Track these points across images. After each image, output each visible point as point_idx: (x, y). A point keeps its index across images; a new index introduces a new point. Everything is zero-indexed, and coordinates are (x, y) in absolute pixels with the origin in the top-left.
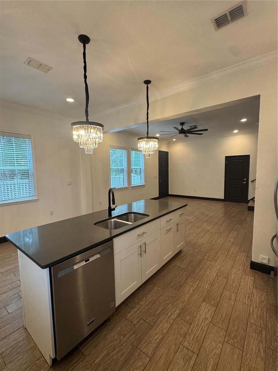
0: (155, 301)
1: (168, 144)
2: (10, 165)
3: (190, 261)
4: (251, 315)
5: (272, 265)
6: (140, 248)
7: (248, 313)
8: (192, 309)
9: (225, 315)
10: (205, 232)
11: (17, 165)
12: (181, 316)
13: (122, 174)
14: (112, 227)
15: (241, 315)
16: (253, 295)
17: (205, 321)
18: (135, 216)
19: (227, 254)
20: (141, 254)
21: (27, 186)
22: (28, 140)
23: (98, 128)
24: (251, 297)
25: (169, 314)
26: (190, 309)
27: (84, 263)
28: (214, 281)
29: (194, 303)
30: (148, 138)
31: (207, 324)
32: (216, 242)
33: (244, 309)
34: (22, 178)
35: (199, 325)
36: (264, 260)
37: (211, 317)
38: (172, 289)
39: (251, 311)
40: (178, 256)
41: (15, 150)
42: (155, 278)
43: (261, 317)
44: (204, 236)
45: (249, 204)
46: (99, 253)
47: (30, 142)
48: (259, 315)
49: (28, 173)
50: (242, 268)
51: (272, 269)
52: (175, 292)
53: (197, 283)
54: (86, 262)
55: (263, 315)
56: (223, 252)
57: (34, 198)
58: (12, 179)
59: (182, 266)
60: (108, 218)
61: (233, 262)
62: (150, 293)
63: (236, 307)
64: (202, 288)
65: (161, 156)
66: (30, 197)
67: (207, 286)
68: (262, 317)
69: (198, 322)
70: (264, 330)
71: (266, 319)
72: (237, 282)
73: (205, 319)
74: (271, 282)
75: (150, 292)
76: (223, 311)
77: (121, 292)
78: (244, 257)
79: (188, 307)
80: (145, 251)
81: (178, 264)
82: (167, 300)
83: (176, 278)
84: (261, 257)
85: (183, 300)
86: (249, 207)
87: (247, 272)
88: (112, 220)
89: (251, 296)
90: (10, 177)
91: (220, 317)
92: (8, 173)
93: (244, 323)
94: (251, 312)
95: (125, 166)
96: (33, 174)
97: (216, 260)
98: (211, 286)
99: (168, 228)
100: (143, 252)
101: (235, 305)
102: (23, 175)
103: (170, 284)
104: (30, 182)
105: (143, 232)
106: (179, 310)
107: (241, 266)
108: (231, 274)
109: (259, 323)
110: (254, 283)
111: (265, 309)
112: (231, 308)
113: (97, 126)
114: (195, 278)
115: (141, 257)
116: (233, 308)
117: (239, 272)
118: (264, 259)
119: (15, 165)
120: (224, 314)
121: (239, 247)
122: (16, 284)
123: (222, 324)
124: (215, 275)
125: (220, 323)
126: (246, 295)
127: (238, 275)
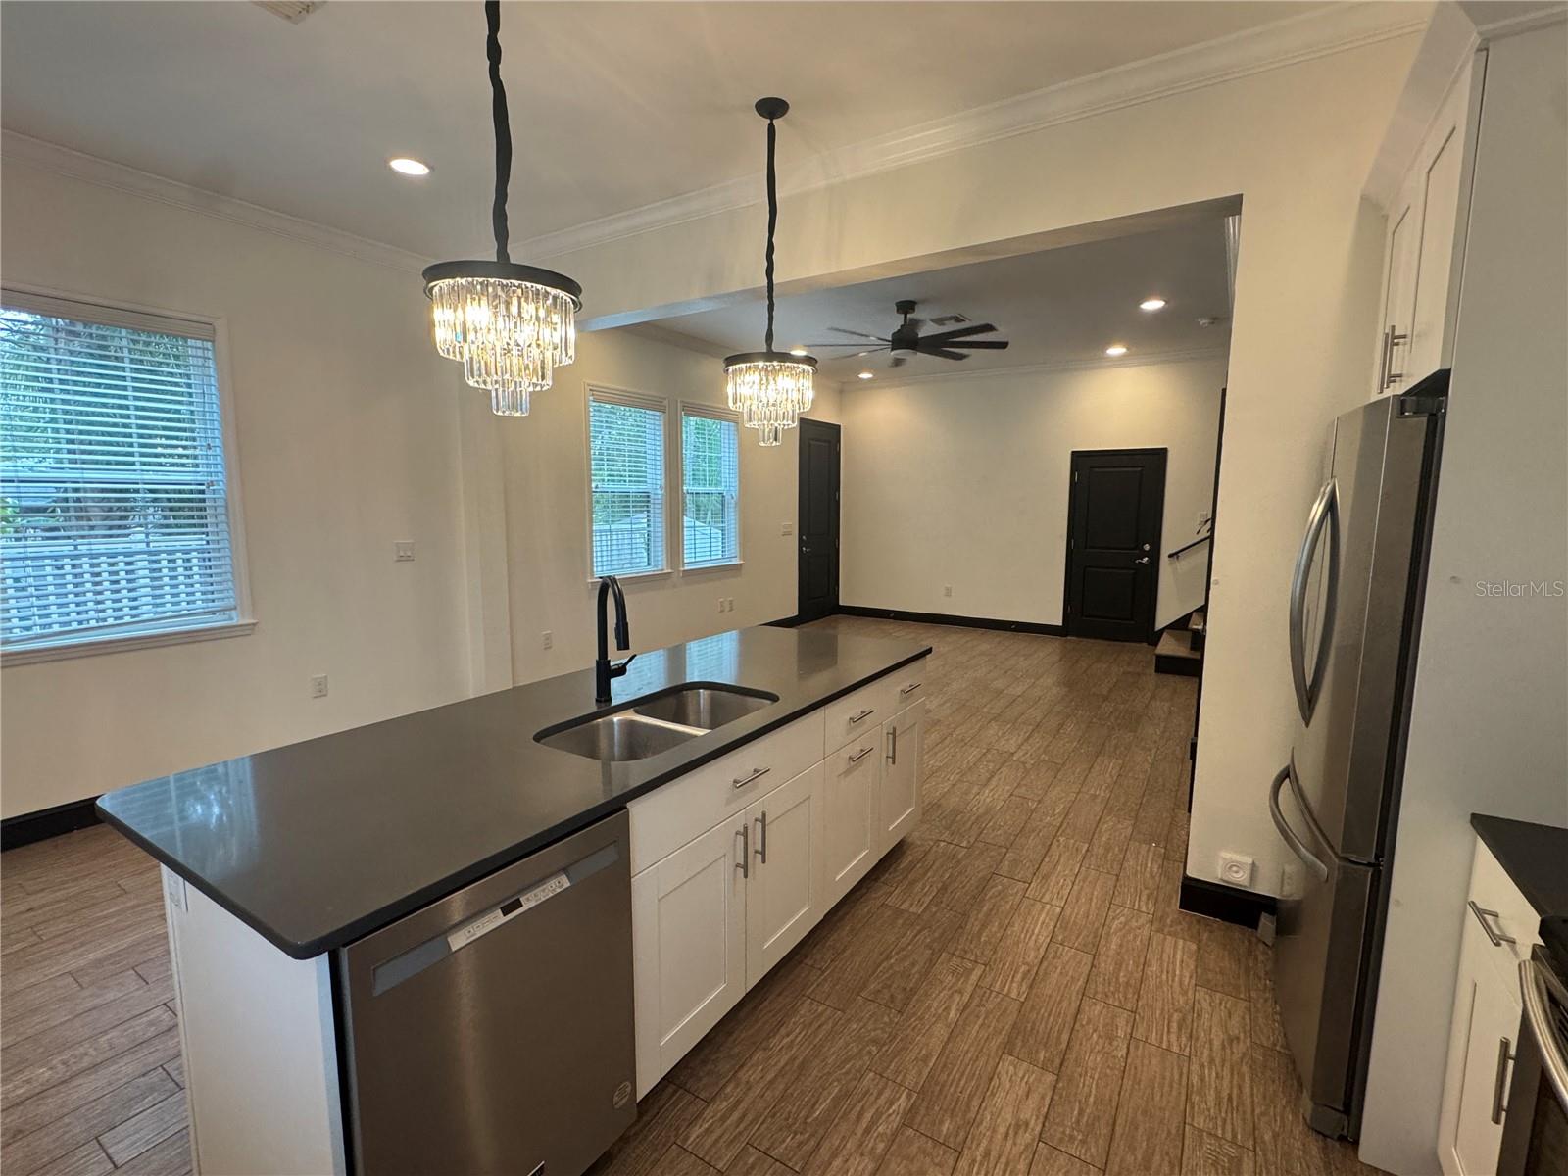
0: (802, 1063)
1: (841, 392)
2: (108, 463)
3: (940, 885)
4: (1196, 1098)
5: (1264, 888)
6: (741, 838)
7: (1184, 1091)
8: (960, 1090)
9: (1094, 1103)
10: (993, 762)
11: (144, 464)
12: (919, 1118)
13: (645, 515)
14: (613, 752)
15: (1158, 1098)
16: (1198, 1015)
17: (1016, 1133)
18: (713, 702)
19: (1087, 850)
20: (745, 867)
21: (195, 561)
22: (199, 343)
23: (555, 298)
24: (1189, 1022)
25: (868, 1116)
26: (952, 1090)
27: (496, 920)
28: (1041, 962)
29: (967, 1061)
30: (770, 355)
31: (1027, 1146)
32: (1039, 801)
33: (1168, 1074)
34: (167, 526)
35: (994, 1154)
36: (1236, 872)
37: (1041, 1119)
38: (873, 1007)
39: (1195, 1079)
40: (891, 866)
41: (135, 389)
42: (801, 962)
43: (1235, 1104)
44: (989, 780)
45: (1160, 644)
46: (564, 870)
47: (210, 354)
48: (1225, 1094)
49: (204, 500)
50: (1147, 903)
51: (1268, 904)
52: (886, 1019)
53: (974, 977)
54: (505, 914)
55: (1239, 1096)
56: (1072, 841)
57: (231, 619)
58: (119, 527)
59: (912, 905)
60: (593, 708)
61: (1111, 884)
62: (783, 1031)
63: (1136, 1068)
64: (995, 997)
65: (810, 445)
66: (213, 613)
67: (1016, 989)
68: (1238, 1103)
69: (990, 1141)
70: (1248, 1156)
71: (1253, 1111)
72: (1131, 962)
73: (1018, 1126)
74: (1261, 958)
75: (781, 1024)
76: (1086, 1088)
77: (661, 1036)
78: (1153, 860)
79: (946, 1081)
80: (763, 853)
81: (890, 901)
82: (857, 1054)
83: (888, 958)
84: (1224, 859)
85: (924, 1052)
86: (1159, 657)
87: (1169, 921)
88: (616, 719)
89: (1190, 1018)
90: (107, 518)
91: (1076, 1113)
92: (93, 499)
93: (1169, 1133)
94: (1195, 1083)
95: (654, 480)
96: (227, 507)
97: (1046, 877)
98: (1031, 987)
99: (855, 749)
100: (754, 857)
101: (1129, 1061)
102: (171, 509)
103: (865, 986)
104: (211, 546)
105: (755, 771)
106: (909, 1096)
107: (1144, 898)
108: (1108, 934)
109: (1229, 1127)
110: (1196, 967)
111: (1245, 1069)
112: (1117, 1073)
113: (548, 289)
114: (968, 956)
115: (746, 876)
116: (1124, 1072)
117: (1137, 921)
118: (1234, 869)
119: (133, 463)
120: (1092, 1099)
121: (1132, 822)
122: (151, 1024)
123: (1083, 1142)
124: (1044, 940)
125: (1075, 1139)
126: (1171, 1016)
127: (1135, 937)
